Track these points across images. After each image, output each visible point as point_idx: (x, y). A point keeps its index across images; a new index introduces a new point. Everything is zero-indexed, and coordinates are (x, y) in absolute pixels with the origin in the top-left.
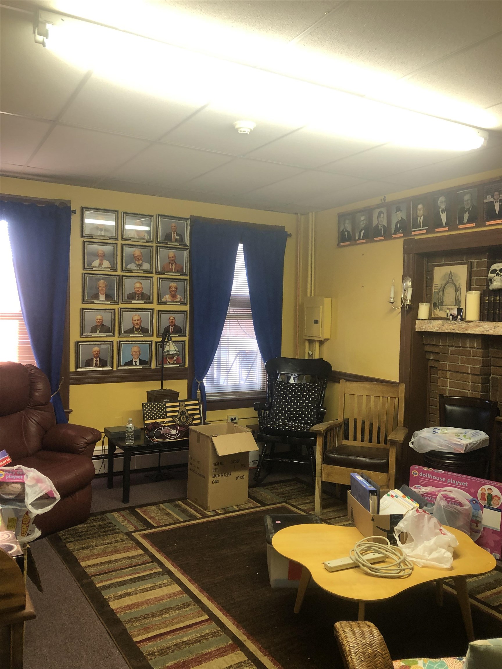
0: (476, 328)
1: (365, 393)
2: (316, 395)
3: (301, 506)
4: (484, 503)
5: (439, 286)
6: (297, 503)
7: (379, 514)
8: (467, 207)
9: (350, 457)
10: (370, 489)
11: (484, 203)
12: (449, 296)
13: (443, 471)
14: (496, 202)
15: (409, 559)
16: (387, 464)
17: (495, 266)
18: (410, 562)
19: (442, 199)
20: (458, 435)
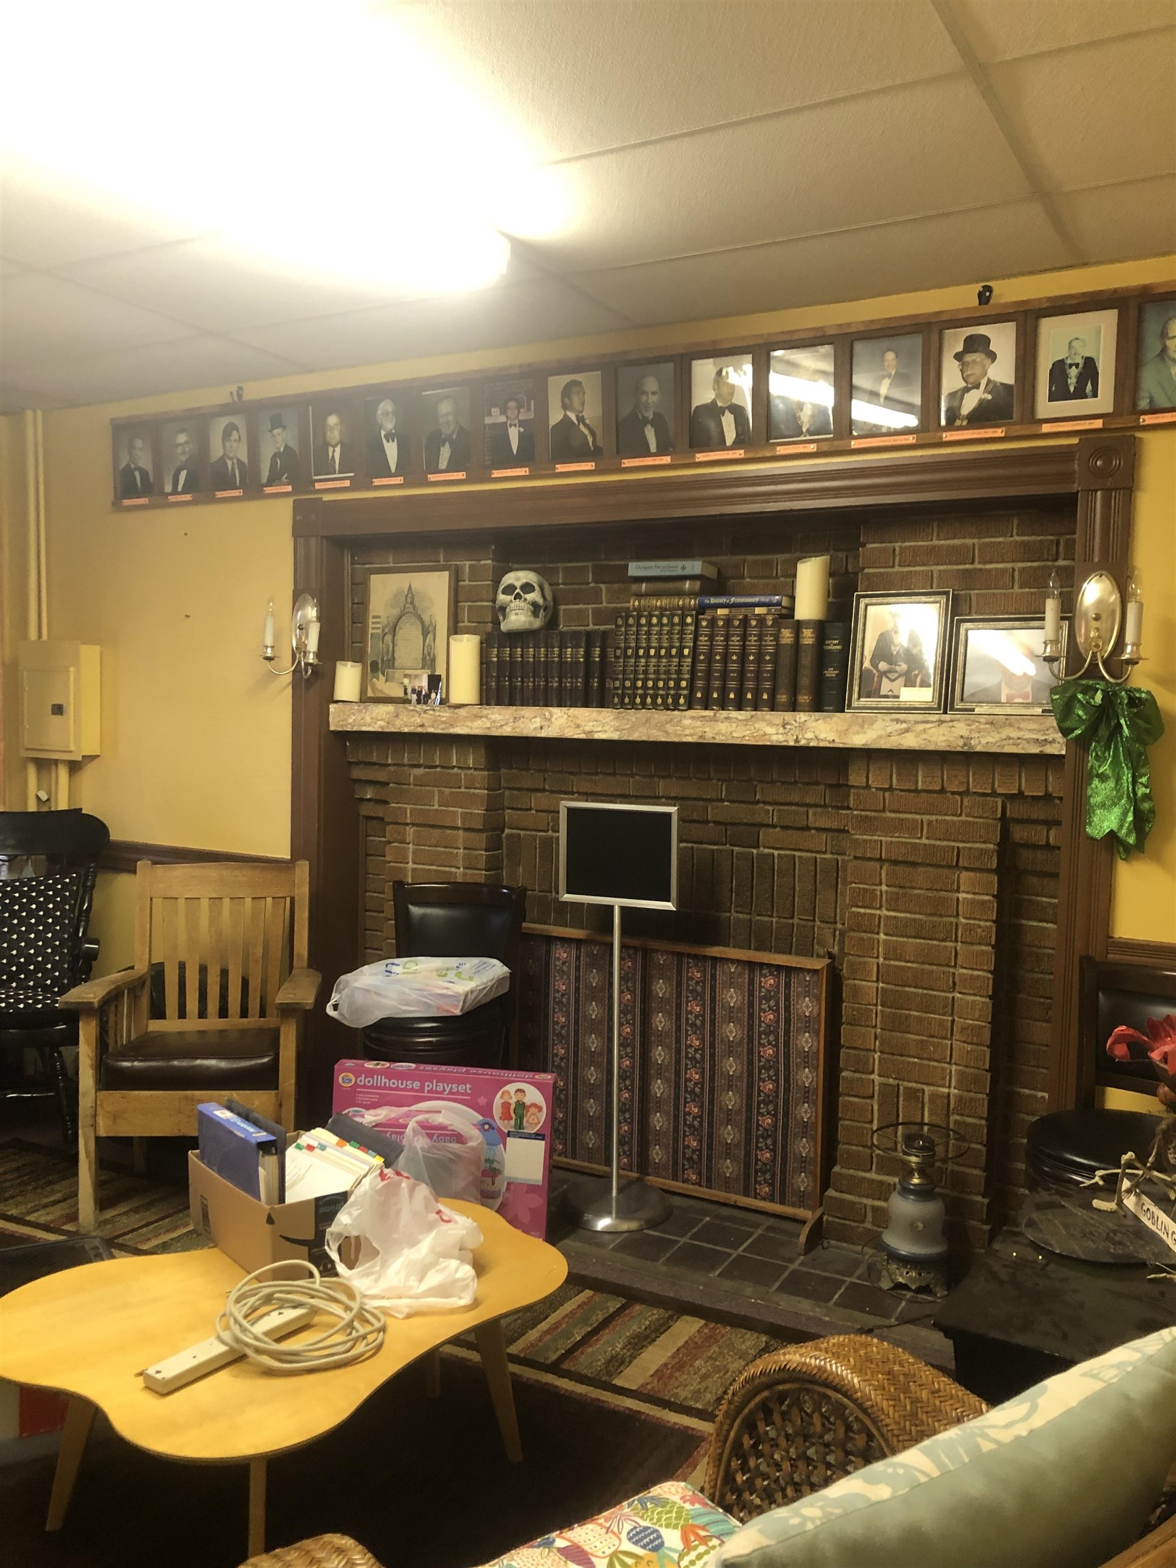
0: (472, 721)
1: (204, 892)
2: (67, 907)
3: (36, 1214)
4: (507, 1126)
5: (384, 620)
6: (23, 1209)
7: (283, 1201)
8: (446, 432)
9: (176, 1063)
10: (259, 1140)
11: (485, 425)
12: (408, 646)
13: (413, 1065)
14: (511, 426)
15: (372, 1304)
16: (274, 1067)
17: (511, 578)
18: (375, 1311)
19: (386, 406)
20: (442, 974)
